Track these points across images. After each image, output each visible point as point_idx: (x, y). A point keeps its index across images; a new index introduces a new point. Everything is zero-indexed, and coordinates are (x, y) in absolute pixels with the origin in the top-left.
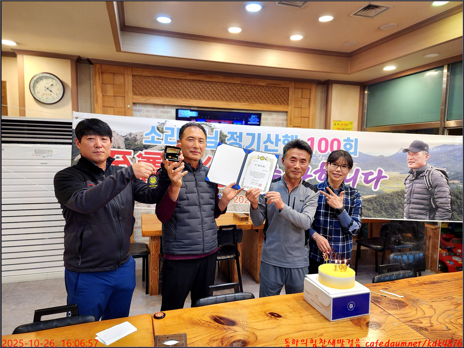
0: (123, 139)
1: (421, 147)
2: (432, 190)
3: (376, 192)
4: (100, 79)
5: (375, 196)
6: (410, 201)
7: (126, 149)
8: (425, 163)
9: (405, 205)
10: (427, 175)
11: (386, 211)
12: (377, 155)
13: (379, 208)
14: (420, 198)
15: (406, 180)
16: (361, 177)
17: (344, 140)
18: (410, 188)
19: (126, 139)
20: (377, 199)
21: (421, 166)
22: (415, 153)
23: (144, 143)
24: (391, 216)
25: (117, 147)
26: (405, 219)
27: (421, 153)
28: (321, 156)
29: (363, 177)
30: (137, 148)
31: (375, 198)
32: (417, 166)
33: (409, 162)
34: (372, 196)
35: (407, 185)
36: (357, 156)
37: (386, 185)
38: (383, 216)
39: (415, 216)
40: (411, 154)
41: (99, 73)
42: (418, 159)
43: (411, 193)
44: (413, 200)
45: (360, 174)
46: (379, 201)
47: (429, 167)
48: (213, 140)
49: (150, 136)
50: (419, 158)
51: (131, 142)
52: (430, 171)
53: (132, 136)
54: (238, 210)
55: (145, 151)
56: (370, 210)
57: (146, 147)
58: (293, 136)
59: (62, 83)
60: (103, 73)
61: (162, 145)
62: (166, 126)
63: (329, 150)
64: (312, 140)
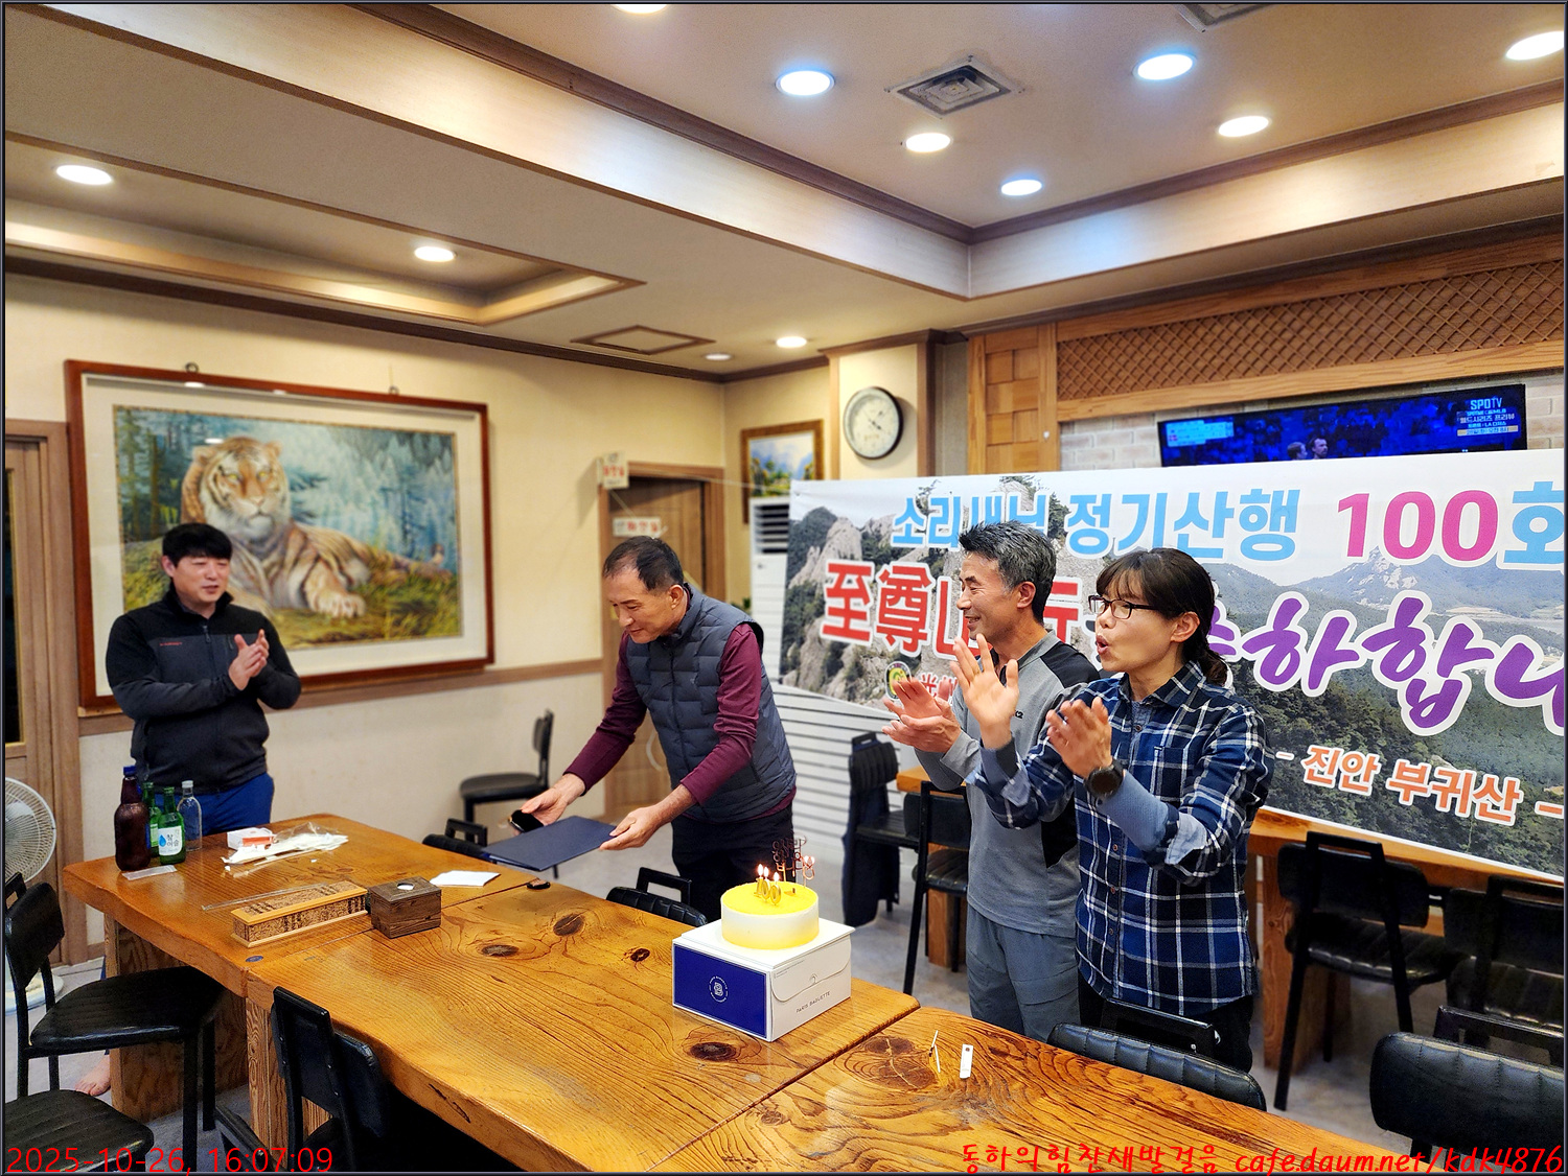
0: (859, 536)
4: (980, 375)
7: (865, 559)
17: (1519, 497)
19: (865, 536)
23: (893, 545)
25: (849, 556)
28: (1397, 573)
30: (881, 556)
41: (980, 359)
49: (903, 525)
51: (871, 543)
53: (873, 528)
55: (894, 563)
57: (897, 554)
58: (1278, 495)
59: (898, 403)
60: (988, 357)
61: (925, 546)
62: (934, 494)
63: (1437, 546)
64: (1358, 506)
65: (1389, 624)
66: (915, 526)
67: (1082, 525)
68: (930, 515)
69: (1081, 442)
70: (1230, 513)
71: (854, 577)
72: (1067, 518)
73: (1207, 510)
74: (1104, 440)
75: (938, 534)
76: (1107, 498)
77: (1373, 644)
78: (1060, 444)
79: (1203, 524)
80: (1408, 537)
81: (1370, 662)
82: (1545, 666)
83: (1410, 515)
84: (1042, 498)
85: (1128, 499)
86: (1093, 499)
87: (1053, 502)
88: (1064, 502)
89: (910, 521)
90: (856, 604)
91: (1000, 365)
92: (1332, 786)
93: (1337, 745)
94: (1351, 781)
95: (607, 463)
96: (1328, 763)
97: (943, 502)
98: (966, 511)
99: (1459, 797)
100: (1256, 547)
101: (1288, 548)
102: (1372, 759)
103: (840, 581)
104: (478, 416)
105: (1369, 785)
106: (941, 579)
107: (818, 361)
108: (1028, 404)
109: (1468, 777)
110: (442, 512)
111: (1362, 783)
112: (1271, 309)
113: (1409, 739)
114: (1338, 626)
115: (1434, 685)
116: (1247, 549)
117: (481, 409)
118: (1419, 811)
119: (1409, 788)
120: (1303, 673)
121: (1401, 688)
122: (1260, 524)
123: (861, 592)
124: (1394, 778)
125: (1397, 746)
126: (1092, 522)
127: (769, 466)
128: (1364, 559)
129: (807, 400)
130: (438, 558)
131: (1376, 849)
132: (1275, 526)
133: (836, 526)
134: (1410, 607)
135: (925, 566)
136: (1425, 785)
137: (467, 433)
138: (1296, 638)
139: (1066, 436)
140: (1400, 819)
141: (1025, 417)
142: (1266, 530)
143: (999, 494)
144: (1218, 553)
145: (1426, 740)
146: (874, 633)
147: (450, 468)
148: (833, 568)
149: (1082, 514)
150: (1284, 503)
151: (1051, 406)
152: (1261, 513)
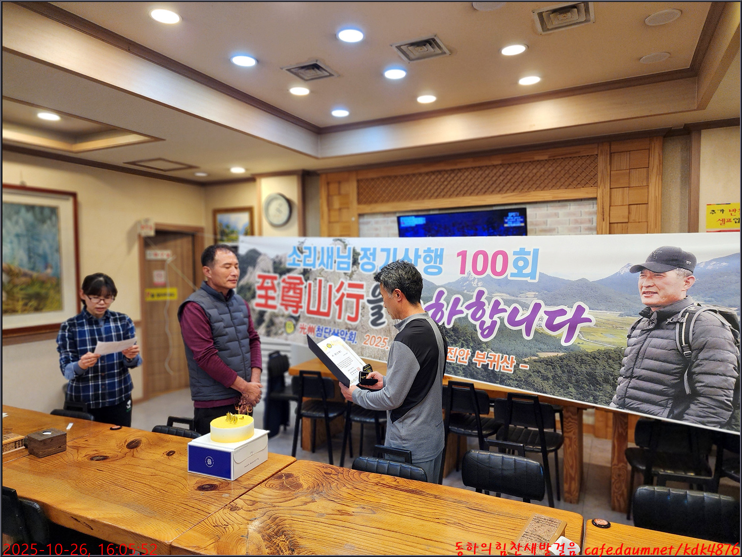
0: (272, 262)
1: (676, 260)
2: (690, 354)
3: (566, 348)
4: (325, 191)
5: (561, 354)
6: (632, 373)
7: (274, 273)
8: (682, 296)
9: (620, 379)
10: (684, 320)
11: (578, 386)
13: (565, 377)
14: (657, 369)
16: (541, 319)
17: (515, 253)
18: (638, 346)
19: (275, 263)
20: (565, 362)
21: (673, 301)
22: (658, 274)
23: (288, 266)
24: (585, 397)
25: (267, 271)
26: (613, 407)
27: (673, 275)
28: (476, 281)
29: (546, 317)
30: (282, 271)
31: (561, 359)
32: (663, 300)
33: (644, 293)
34: (555, 354)
35: (633, 340)
36: (536, 281)
37: (590, 337)
38: (568, 394)
39: (636, 404)
40: (649, 275)
41: (325, 184)
42: (666, 287)
43: (637, 357)
44: (638, 371)
45: (541, 313)
46: (567, 365)
47: (692, 303)
48: (346, 260)
49: (292, 258)
50: (667, 284)
51: (277, 265)
52: (692, 314)
53: (278, 259)
55: (288, 275)
56: (547, 379)
57: (289, 270)
58: (437, 250)
59: (289, 202)
60: (328, 184)
61: (301, 267)
62: (305, 245)
63: (489, 271)
64: (463, 254)
65: (474, 300)
66: (297, 258)
67: (365, 260)
68: (304, 254)
69: (368, 223)
70: (420, 257)
71: (269, 281)
72: (360, 257)
74: (377, 223)
75: (307, 262)
76: (375, 249)
77: (468, 308)
78: (359, 223)
80: (480, 268)
81: (467, 314)
82: (523, 314)
83: (481, 258)
84: (350, 248)
85: (383, 250)
86: (369, 249)
87: (354, 250)
88: (358, 250)
89: (295, 256)
90: (271, 293)
91: (333, 187)
92: (455, 362)
93: (457, 346)
94: (461, 360)
95: (143, 223)
96: (453, 353)
97: (309, 249)
98: (319, 253)
99: (496, 363)
100: (430, 270)
101: (440, 271)
102: (468, 351)
103: (263, 283)
104: (71, 200)
105: (467, 361)
106: (309, 282)
107: (251, 179)
108: (345, 206)
109: (499, 356)
110: (51, 247)
111: (465, 360)
112: (440, 172)
113: (480, 343)
114: (457, 301)
115: (488, 323)
117: (74, 195)
118: (483, 370)
119: (480, 361)
120: (445, 319)
121: (478, 323)
122: (430, 262)
123: (273, 288)
124: (475, 358)
125: (476, 346)
126: (369, 259)
127: (228, 227)
128: (465, 275)
129: (245, 197)
130: (49, 271)
131: (472, 385)
132: (435, 262)
133: (261, 258)
134: (481, 293)
135: (301, 276)
136: (485, 360)
137: (65, 208)
138: (442, 305)
139: (362, 220)
140: (477, 373)
141: (344, 211)
142: (432, 264)
143: (332, 246)
145: (486, 343)
146: (279, 306)
147: (56, 225)
148: (260, 277)
149: (365, 256)
150: (439, 253)
151: (355, 208)
152: (431, 257)
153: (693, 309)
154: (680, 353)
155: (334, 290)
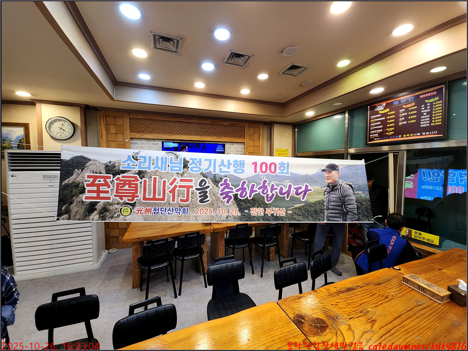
0: (104, 166)
1: (334, 167)
2: (343, 199)
3: (304, 202)
4: (104, 121)
5: (303, 205)
6: (328, 208)
7: (106, 174)
8: (337, 180)
9: (325, 211)
10: (339, 188)
11: (312, 216)
12: (304, 174)
13: (306, 214)
14: (335, 205)
15: (325, 192)
16: (293, 191)
17: (279, 164)
18: (328, 198)
19: (107, 166)
20: (305, 207)
21: (335, 182)
22: (330, 172)
23: (121, 169)
24: (316, 220)
26: (326, 222)
27: (334, 172)
28: (263, 176)
29: (295, 190)
30: (116, 172)
31: (303, 206)
32: (332, 181)
33: (326, 179)
34: (301, 205)
35: (326, 196)
36: (290, 175)
37: (311, 196)
38: (309, 220)
39: (332, 219)
40: (327, 173)
41: (104, 117)
42: (333, 177)
43: (329, 202)
44: (330, 207)
45: (292, 189)
47: (341, 182)
48: (178, 165)
49: (126, 163)
50: (333, 175)
51: (111, 168)
52: (341, 185)
54: (199, 220)
55: (122, 175)
56: (300, 215)
57: (123, 172)
58: (241, 161)
60: (106, 117)
61: (137, 169)
62: (139, 155)
63: (268, 171)
64: (255, 164)
65: (262, 185)
66: (131, 164)
68: (139, 161)
69: (136, 143)
70: (231, 164)
71: (102, 180)
72: (189, 163)
73: (226, 163)
74: (142, 144)
77: (259, 188)
78: (130, 143)
79: (225, 166)
80: (264, 170)
81: (260, 192)
82: (285, 190)
83: (264, 165)
84: (181, 158)
89: (129, 162)
90: (103, 188)
91: (110, 120)
92: (257, 215)
93: (255, 207)
94: (260, 214)
96: (255, 211)
98: (153, 160)
99: (277, 213)
100: (237, 171)
101: (243, 171)
102: (262, 209)
103: (94, 181)
105: (263, 214)
106: (143, 179)
108: (120, 132)
109: (278, 209)
113: (266, 204)
114: (253, 186)
115: (270, 195)
116: (235, 171)
118: (272, 216)
119: (269, 213)
120: (248, 195)
121: (265, 196)
122: (237, 167)
123: (105, 184)
124: (266, 212)
125: (265, 206)
128: (257, 173)
133: (90, 163)
134: (265, 182)
135: (137, 176)
136: (272, 212)
138: (246, 188)
140: (269, 218)
141: (120, 135)
142: (239, 168)
143: (166, 156)
144: (229, 172)
145: (269, 204)
146: (112, 197)
148: (90, 177)
149: (193, 163)
151: (128, 134)
152: (237, 164)
153: (341, 184)
154: (340, 198)
155: (167, 184)
